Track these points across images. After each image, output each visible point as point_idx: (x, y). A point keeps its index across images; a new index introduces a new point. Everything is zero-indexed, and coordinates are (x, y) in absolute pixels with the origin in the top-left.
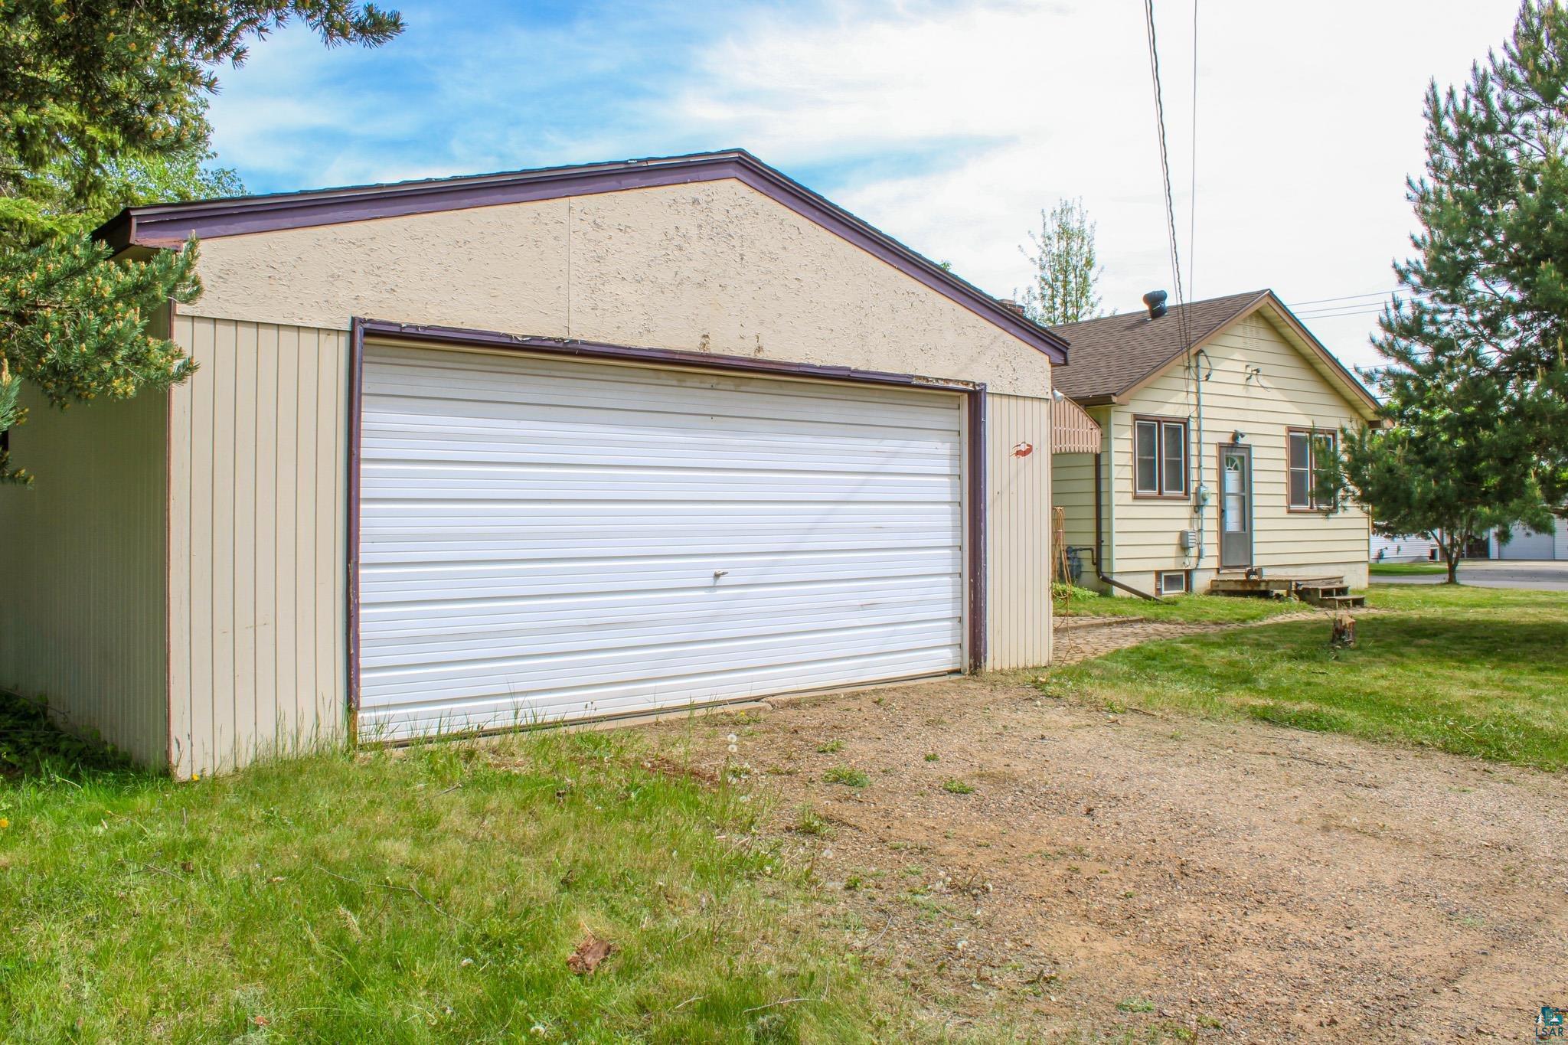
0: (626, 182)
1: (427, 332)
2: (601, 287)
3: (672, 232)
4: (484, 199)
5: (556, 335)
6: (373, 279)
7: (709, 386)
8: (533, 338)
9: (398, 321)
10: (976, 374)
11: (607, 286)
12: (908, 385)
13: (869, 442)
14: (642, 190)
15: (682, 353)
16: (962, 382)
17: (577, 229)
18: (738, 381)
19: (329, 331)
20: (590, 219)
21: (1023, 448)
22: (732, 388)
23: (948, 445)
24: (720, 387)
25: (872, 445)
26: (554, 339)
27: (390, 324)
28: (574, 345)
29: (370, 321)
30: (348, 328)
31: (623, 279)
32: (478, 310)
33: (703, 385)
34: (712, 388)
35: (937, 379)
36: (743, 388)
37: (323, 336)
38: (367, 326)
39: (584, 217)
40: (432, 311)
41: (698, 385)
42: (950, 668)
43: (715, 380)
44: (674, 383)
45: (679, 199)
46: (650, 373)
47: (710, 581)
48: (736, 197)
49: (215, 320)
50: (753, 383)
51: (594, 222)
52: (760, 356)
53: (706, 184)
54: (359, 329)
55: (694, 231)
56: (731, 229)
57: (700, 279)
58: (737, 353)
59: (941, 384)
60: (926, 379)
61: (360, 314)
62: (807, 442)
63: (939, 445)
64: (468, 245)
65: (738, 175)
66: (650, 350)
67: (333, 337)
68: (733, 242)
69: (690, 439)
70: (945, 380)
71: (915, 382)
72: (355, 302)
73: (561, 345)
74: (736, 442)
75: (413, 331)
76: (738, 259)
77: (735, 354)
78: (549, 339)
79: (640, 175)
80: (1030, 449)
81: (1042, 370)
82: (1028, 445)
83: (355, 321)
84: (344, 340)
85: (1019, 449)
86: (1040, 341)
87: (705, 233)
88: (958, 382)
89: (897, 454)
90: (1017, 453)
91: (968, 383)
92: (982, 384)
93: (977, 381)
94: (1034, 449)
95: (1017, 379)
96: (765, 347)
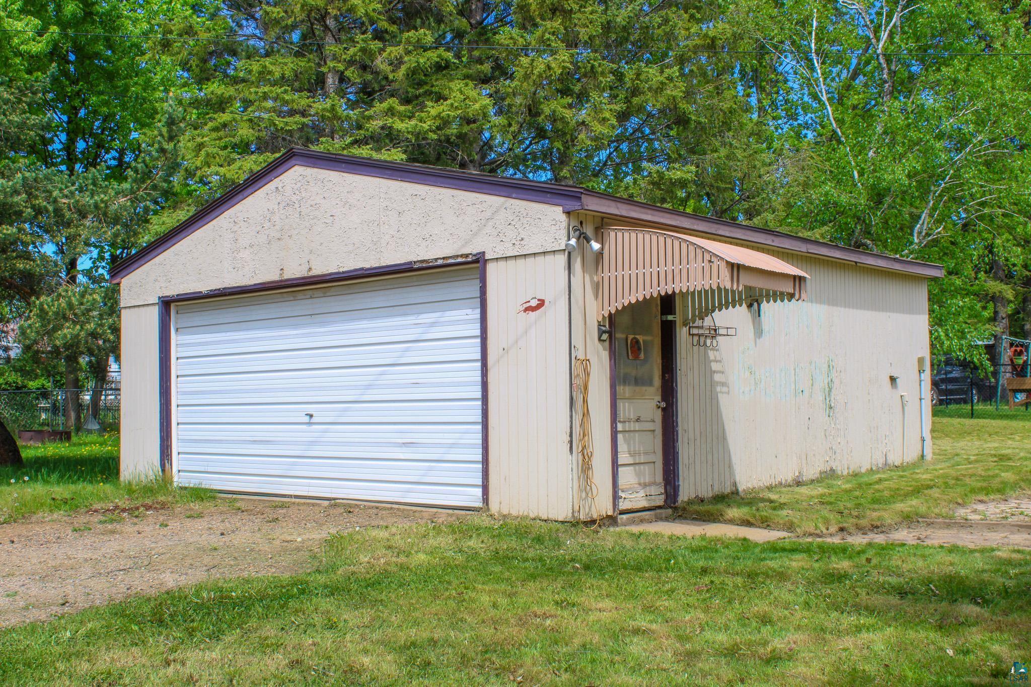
0: (246, 194)
1: (179, 297)
3: (266, 212)
4: (195, 228)
5: (219, 287)
6: (165, 278)
8: (210, 291)
9: (170, 294)
10: (473, 249)
11: (239, 254)
13: (409, 318)
14: (253, 195)
15: (269, 283)
16: (462, 256)
17: (228, 228)
19: (149, 305)
21: (534, 303)
23: (478, 311)
25: (411, 320)
27: (168, 296)
28: (225, 291)
29: (162, 297)
30: (157, 301)
32: (195, 282)
34: (311, 298)
35: (436, 259)
36: (328, 294)
37: (147, 307)
38: (166, 299)
39: (230, 220)
40: (181, 287)
41: (305, 297)
43: (310, 292)
45: (269, 192)
47: (307, 420)
48: (297, 177)
49: (129, 307)
50: (333, 289)
52: (310, 274)
53: (282, 176)
54: (162, 301)
56: (295, 198)
57: (279, 236)
59: (440, 262)
60: (426, 261)
61: (162, 294)
62: (364, 324)
63: (469, 311)
64: (192, 252)
67: (152, 307)
68: (296, 206)
69: (297, 331)
70: (444, 258)
71: (417, 266)
72: (160, 290)
73: (220, 292)
74: (323, 330)
76: (298, 216)
77: (297, 276)
78: (216, 290)
79: (251, 187)
80: (541, 303)
81: (554, 222)
82: (539, 300)
83: (159, 298)
84: (157, 307)
85: (528, 305)
86: (549, 195)
87: (281, 206)
88: (457, 256)
89: (433, 324)
90: (526, 310)
91: (467, 256)
92: (479, 253)
93: (475, 252)
94: (547, 303)
95: (522, 239)
96: (313, 267)
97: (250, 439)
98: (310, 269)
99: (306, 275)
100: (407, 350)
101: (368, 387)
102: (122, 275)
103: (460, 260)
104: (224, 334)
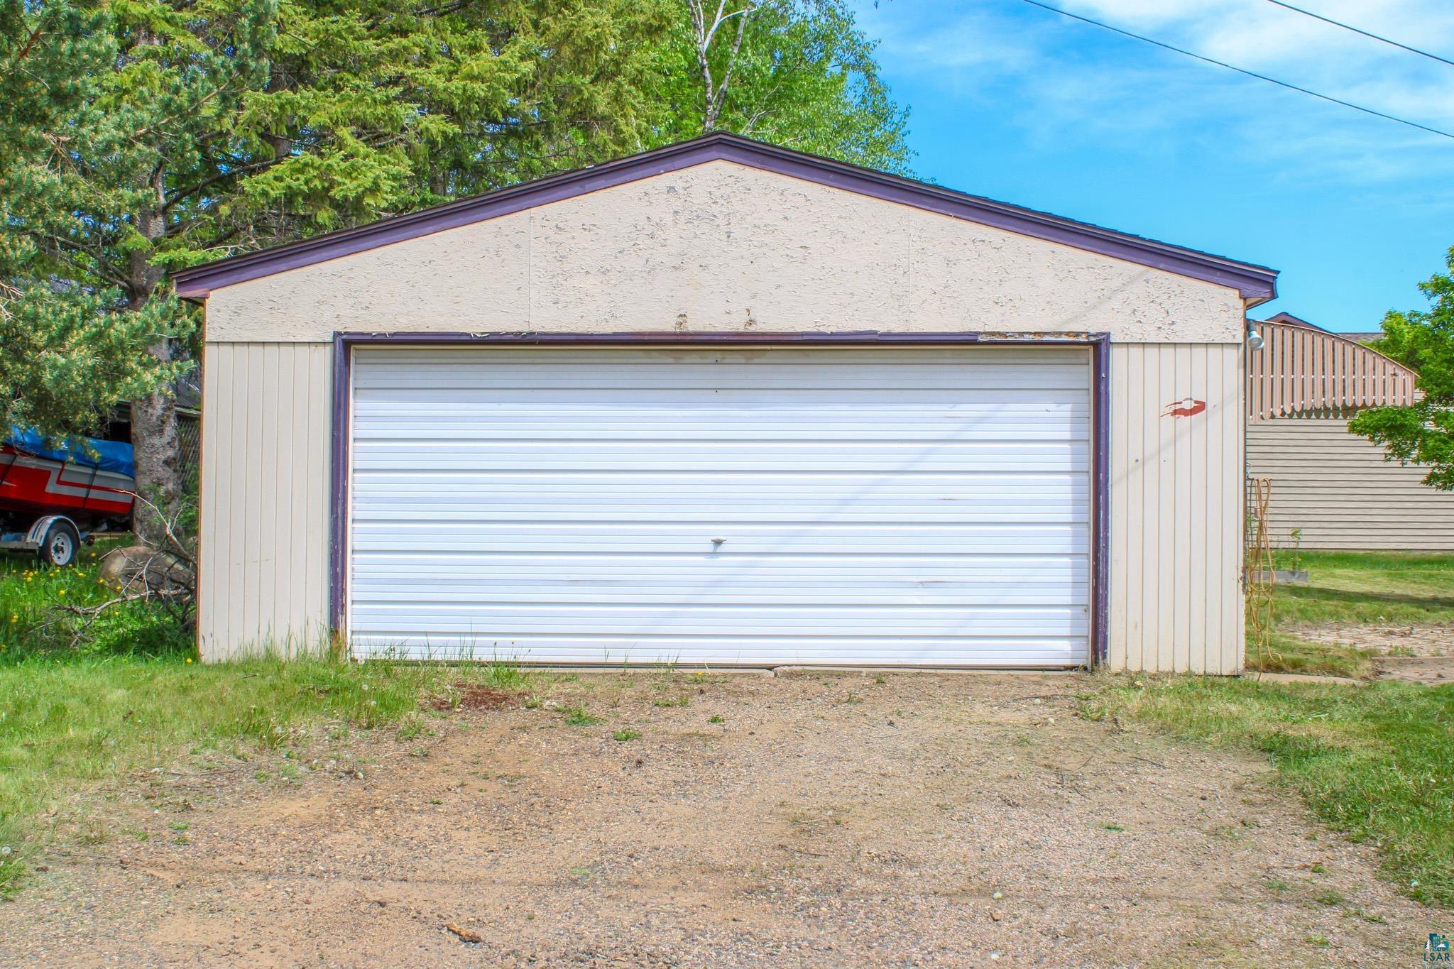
0: (589, 186)
1: (396, 338)
2: (564, 283)
3: (642, 222)
4: (445, 224)
5: (515, 330)
6: (351, 301)
7: (714, 361)
8: (492, 334)
9: (369, 330)
10: (1092, 325)
11: (570, 281)
12: (975, 343)
13: (935, 407)
14: (608, 190)
15: (651, 334)
16: (1068, 334)
17: (538, 235)
18: (749, 354)
19: (317, 344)
20: (553, 224)
21: (1187, 405)
22: (743, 361)
23: (1069, 407)
24: (726, 361)
25: (941, 410)
26: (512, 333)
27: (363, 334)
28: (532, 337)
29: (346, 333)
30: (330, 340)
31: (588, 273)
32: (442, 315)
33: (704, 361)
34: (717, 363)
35: (1021, 334)
36: (756, 361)
37: (313, 348)
38: (345, 337)
39: (546, 223)
40: (401, 320)
41: (699, 361)
42: (1068, 662)
43: (719, 355)
44: (671, 360)
45: (650, 191)
46: (641, 354)
47: (710, 548)
48: (721, 178)
49: (233, 343)
50: (769, 354)
51: (557, 226)
52: (752, 329)
53: (682, 171)
54: (338, 339)
55: (669, 218)
56: (715, 210)
57: (677, 262)
58: (721, 329)
59: (1027, 338)
60: (1004, 334)
61: (340, 329)
63: (1052, 406)
64: (433, 264)
65: (724, 156)
66: (615, 334)
67: (321, 348)
68: (718, 221)
69: (686, 413)
70: (1035, 334)
71: (980, 339)
72: (336, 320)
73: (519, 338)
74: (746, 413)
75: (383, 338)
76: (724, 237)
77: (719, 330)
78: (507, 333)
79: (604, 176)
80: (1200, 407)
81: (1225, 308)
82: (1196, 402)
83: (336, 334)
84: (329, 349)
85: (1178, 407)
86: (1218, 273)
87: (682, 218)
88: (1060, 334)
89: (981, 420)
90: (1175, 412)
91: (1077, 334)
92: (1103, 334)
93: (1092, 331)
94: (1209, 407)
95: (1173, 323)
96: (759, 320)
97: (564, 577)
98: (751, 322)
99: (742, 329)
100: (928, 452)
101: (844, 502)
102: (212, 284)
103: (1064, 338)
104: (495, 406)
